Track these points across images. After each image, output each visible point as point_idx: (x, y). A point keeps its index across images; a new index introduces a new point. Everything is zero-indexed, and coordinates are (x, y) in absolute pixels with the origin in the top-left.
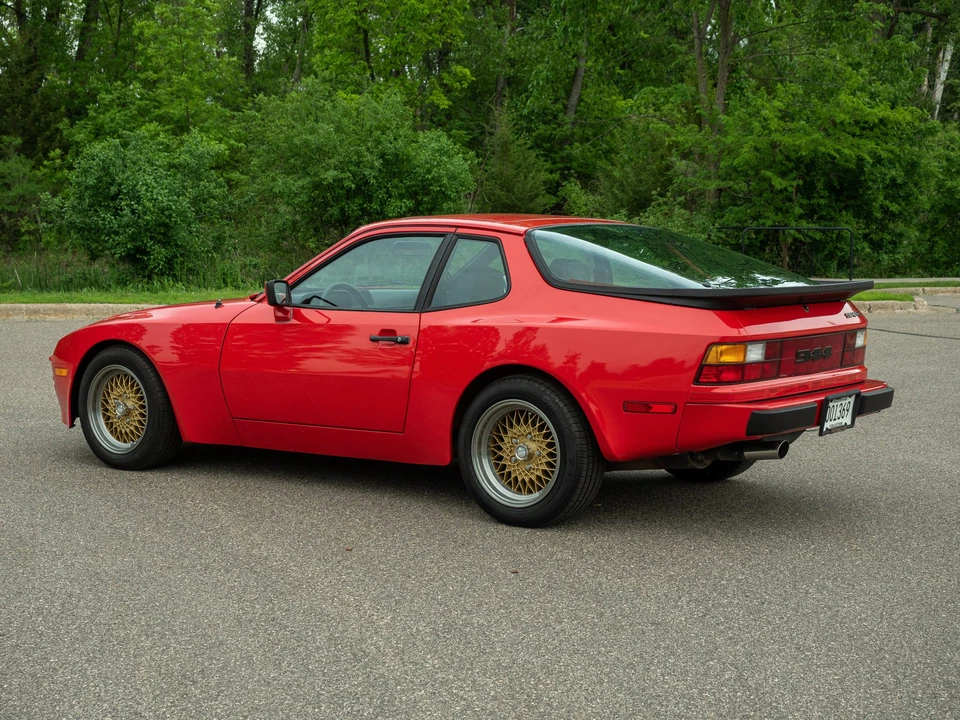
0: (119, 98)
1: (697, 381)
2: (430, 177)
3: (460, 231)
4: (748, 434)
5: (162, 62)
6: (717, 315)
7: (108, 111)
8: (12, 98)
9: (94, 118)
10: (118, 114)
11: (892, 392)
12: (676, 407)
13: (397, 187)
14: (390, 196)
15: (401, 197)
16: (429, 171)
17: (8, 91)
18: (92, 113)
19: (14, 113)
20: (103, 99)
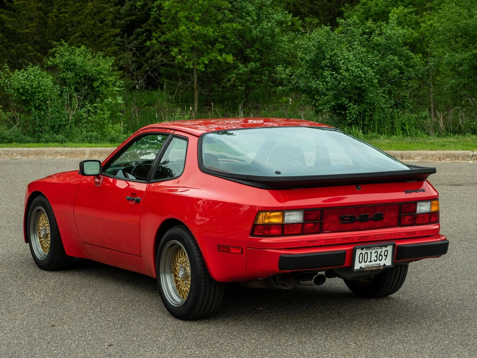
1: (252, 234)
3: (176, 133)
4: (280, 269)
6: (270, 192)
11: (448, 243)
12: (242, 250)
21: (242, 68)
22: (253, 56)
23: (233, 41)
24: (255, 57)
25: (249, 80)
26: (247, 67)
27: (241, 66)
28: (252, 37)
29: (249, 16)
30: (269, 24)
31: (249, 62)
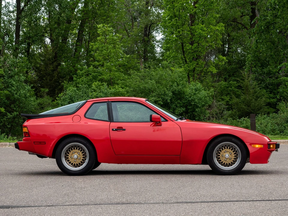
0: (85, 72)
2: (190, 99)
5: (101, 58)
7: (81, 77)
8: (46, 73)
9: (76, 80)
10: (85, 79)
13: (179, 103)
14: (177, 107)
15: (181, 107)
16: (190, 97)
17: (45, 71)
18: (75, 79)
19: (46, 79)
20: (79, 73)
21: (9, 115)
22: (15, 109)
23: (4, 101)
24: (16, 109)
25: (12, 122)
26: (12, 114)
27: (9, 114)
28: (15, 98)
29: (13, 87)
30: (24, 91)
31: (13, 112)
